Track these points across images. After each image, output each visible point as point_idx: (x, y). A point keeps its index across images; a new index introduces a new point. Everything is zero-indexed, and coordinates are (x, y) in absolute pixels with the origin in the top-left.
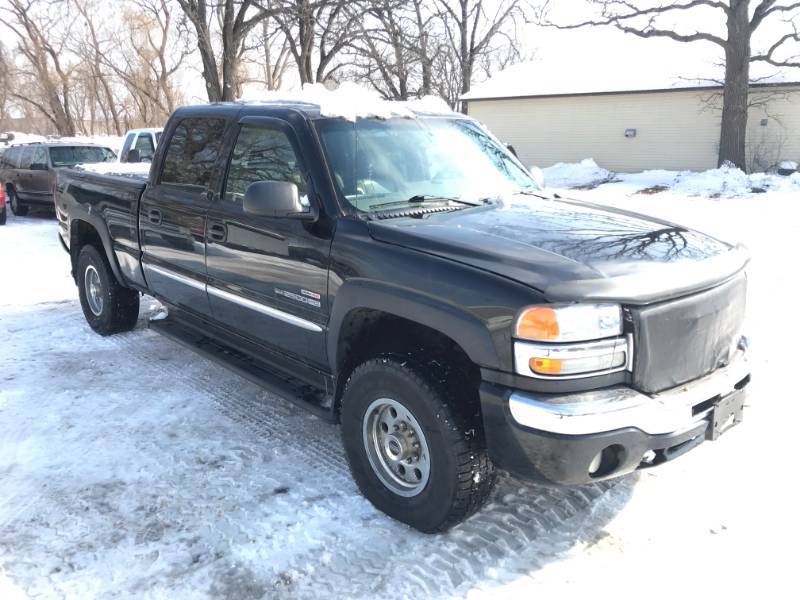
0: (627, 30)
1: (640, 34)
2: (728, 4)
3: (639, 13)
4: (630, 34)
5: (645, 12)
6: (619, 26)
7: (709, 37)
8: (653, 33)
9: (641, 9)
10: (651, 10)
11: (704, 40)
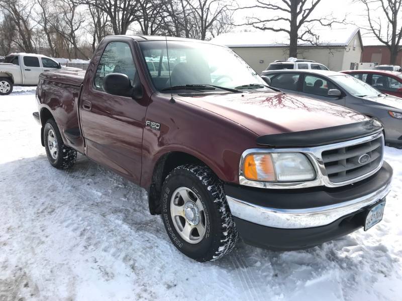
0: (257, 27)
1: (261, 29)
2: (290, 19)
3: (261, 22)
4: (258, 29)
5: (263, 21)
6: (254, 26)
7: (284, 30)
8: (265, 28)
9: (262, 20)
10: (265, 21)
11: (283, 31)
